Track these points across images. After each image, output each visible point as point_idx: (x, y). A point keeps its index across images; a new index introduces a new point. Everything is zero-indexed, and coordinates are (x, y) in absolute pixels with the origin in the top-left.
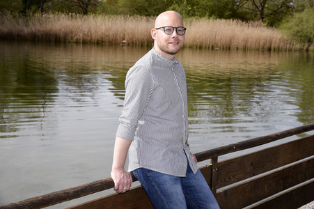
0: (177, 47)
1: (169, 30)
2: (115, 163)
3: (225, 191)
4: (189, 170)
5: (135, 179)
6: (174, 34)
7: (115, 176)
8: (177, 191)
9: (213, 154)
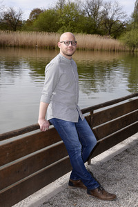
0: (72, 52)
1: (67, 43)
2: (40, 116)
3: (97, 129)
4: (80, 119)
5: (51, 124)
6: (70, 45)
7: (40, 123)
8: (73, 130)
9: (91, 109)
